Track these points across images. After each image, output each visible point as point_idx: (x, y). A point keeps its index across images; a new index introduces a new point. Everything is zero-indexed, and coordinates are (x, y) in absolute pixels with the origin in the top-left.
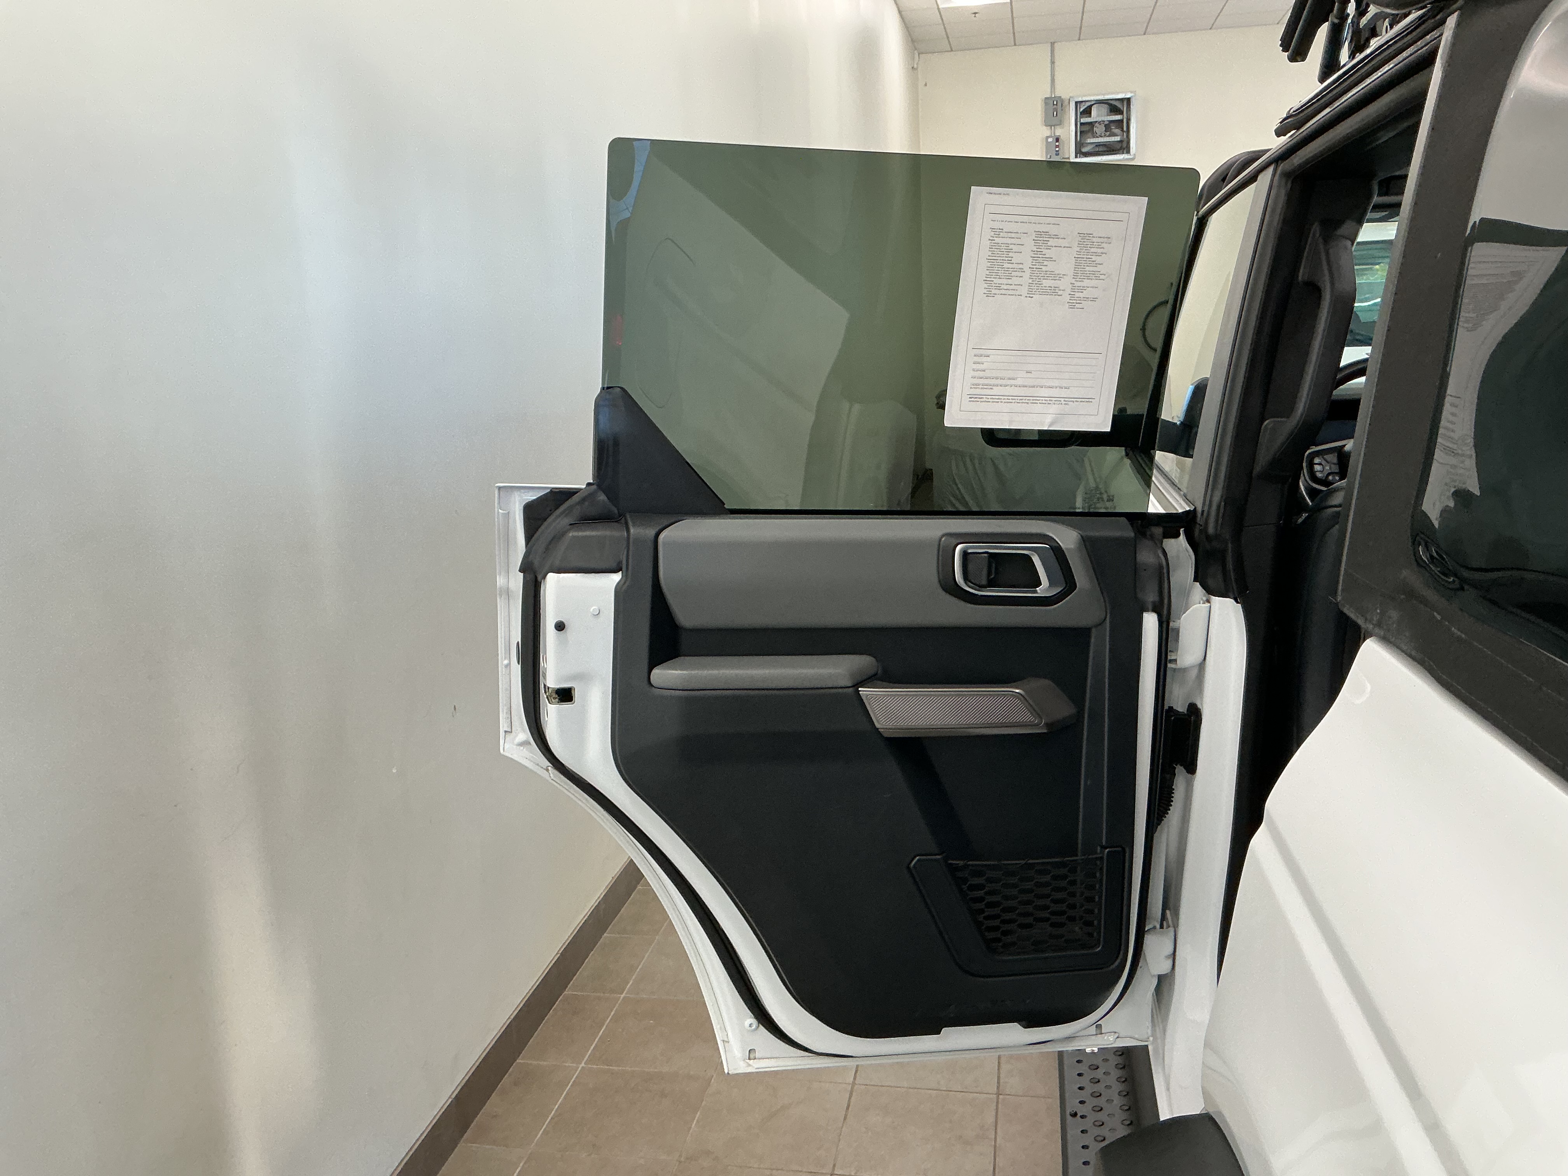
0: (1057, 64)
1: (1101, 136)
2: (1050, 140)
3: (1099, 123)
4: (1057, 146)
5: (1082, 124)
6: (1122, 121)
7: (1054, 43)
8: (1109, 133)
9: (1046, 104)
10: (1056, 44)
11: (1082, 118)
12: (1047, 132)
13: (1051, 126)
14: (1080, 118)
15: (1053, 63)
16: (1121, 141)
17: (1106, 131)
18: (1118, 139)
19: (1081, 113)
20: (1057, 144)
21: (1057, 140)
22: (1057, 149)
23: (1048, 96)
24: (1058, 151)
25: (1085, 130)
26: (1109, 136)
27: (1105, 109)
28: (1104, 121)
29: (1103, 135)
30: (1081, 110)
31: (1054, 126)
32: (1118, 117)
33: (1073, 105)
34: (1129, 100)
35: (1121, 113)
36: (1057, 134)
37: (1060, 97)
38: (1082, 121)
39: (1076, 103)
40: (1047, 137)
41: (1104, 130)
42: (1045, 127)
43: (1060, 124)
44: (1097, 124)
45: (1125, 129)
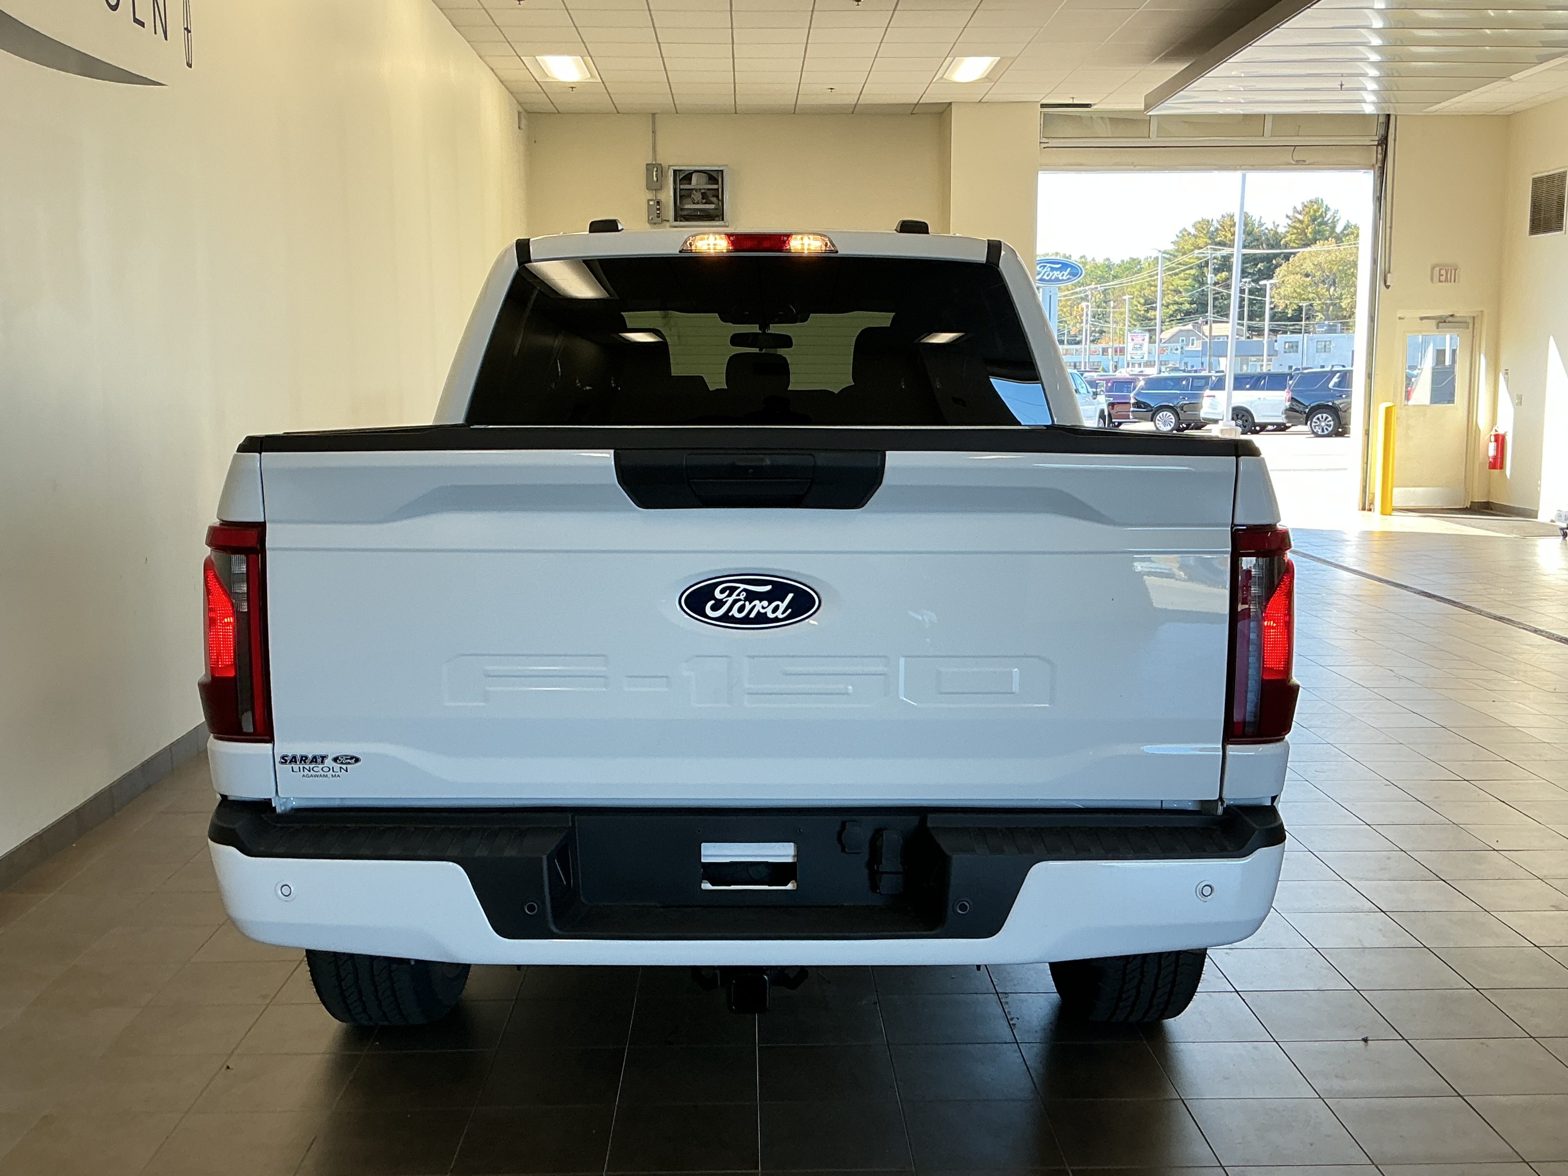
0: (658, 134)
1: (698, 203)
2: (651, 203)
3: (696, 190)
4: (658, 209)
5: (681, 190)
6: (718, 189)
7: (654, 115)
8: (704, 201)
9: (647, 169)
10: (656, 115)
11: (682, 184)
12: (650, 195)
13: (653, 190)
14: (680, 185)
15: (654, 132)
16: (716, 209)
17: (703, 198)
18: (712, 206)
19: (680, 180)
20: (658, 207)
21: (658, 203)
22: (658, 212)
23: (649, 163)
24: (658, 214)
25: (681, 196)
26: (705, 203)
27: (704, 178)
28: (700, 189)
29: (700, 202)
30: (681, 177)
31: (655, 190)
32: (715, 187)
33: (671, 173)
34: (722, 171)
35: (717, 184)
36: (659, 198)
37: (661, 164)
38: (681, 188)
39: (675, 171)
40: (649, 201)
41: (701, 196)
42: (647, 191)
43: (661, 189)
44: (694, 192)
45: (720, 197)
